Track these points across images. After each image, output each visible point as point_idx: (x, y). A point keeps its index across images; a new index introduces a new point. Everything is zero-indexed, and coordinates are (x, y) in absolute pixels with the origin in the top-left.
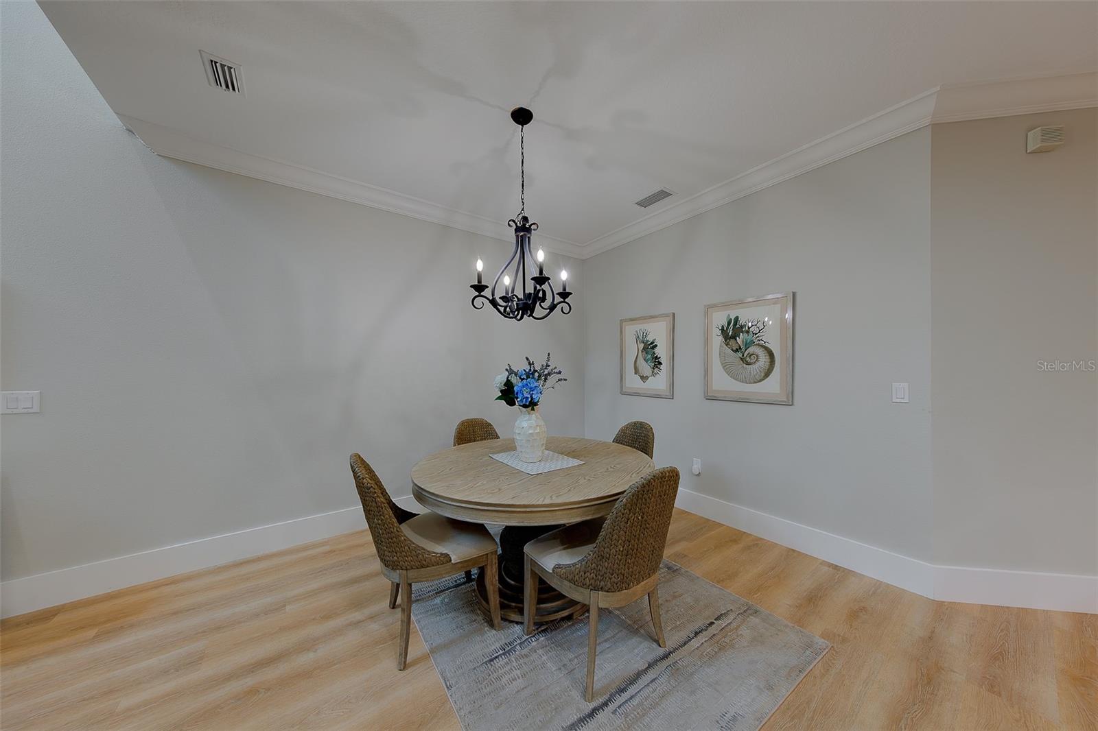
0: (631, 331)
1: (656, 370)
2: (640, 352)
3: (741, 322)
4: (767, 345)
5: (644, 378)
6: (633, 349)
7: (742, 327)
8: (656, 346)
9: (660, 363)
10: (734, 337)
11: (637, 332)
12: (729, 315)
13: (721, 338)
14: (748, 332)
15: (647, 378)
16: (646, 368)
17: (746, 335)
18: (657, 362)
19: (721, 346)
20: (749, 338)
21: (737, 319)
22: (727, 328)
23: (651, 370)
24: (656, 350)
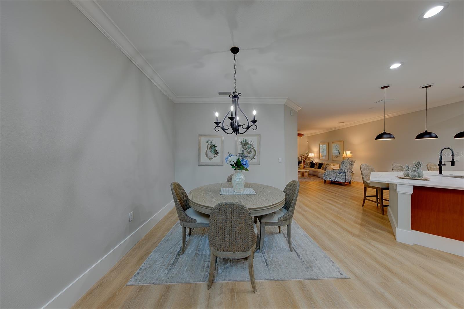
0: (203, 140)
1: (216, 155)
2: (209, 148)
3: (247, 141)
4: (254, 148)
5: (210, 159)
6: (205, 148)
7: (247, 142)
8: (216, 146)
9: (218, 153)
10: (245, 145)
11: (207, 140)
12: (243, 139)
13: (241, 145)
14: (249, 144)
15: (212, 158)
16: (211, 155)
17: (248, 145)
18: (217, 153)
19: (241, 148)
20: (249, 146)
21: (246, 140)
22: (243, 142)
23: (214, 156)
24: (216, 148)
